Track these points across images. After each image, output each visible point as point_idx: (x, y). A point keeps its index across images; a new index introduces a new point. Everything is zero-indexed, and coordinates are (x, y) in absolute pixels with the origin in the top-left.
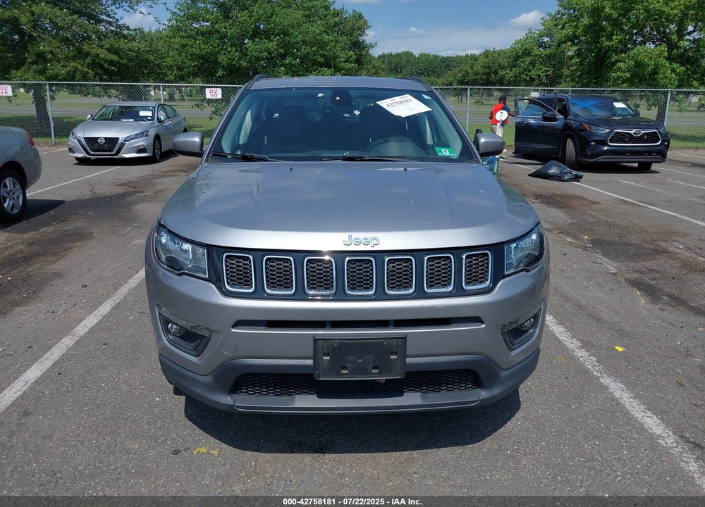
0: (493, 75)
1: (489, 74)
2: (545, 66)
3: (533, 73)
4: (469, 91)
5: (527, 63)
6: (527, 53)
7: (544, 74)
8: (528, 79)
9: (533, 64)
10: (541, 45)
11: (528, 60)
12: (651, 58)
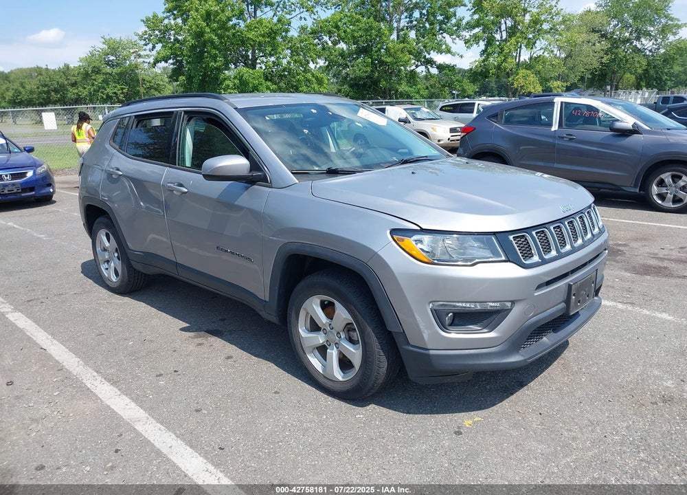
0: (53, 94)
1: (48, 92)
2: (119, 83)
3: (109, 91)
4: (106, 110)
5: (100, 81)
6: (97, 71)
7: (120, 91)
8: (105, 97)
9: (106, 81)
10: (108, 63)
11: (100, 78)
12: (254, 78)
